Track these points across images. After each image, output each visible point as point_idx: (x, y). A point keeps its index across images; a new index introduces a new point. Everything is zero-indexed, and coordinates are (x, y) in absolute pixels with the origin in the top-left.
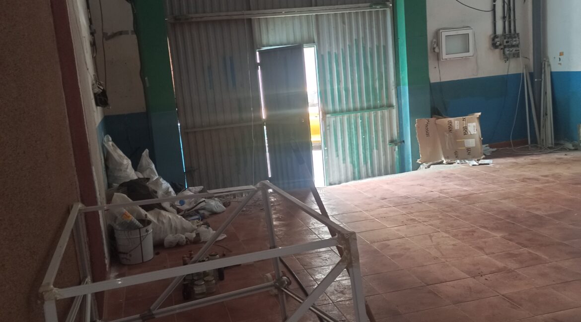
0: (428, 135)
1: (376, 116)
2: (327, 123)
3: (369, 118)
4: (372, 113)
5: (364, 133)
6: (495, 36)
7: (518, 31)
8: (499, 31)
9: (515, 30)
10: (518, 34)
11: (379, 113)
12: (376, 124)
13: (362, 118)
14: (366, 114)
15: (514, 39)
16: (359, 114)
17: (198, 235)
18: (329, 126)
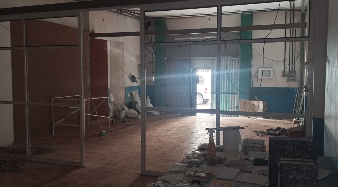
0: (244, 105)
1: (232, 97)
2: (213, 97)
3: (229, 97)
4: (230, 95)
5: (226, 102)
6: (284, 72)
7: (296, 70)
8: (287, 70)
9: (295, 70)
10: (296, 72)
11: (233, 95)
12: (231, 100)
13: (226, 97)
14: (228, 95)
15: (293, 74)
16: (225, 95)
17: (137, 117)
18: (214, 97)
